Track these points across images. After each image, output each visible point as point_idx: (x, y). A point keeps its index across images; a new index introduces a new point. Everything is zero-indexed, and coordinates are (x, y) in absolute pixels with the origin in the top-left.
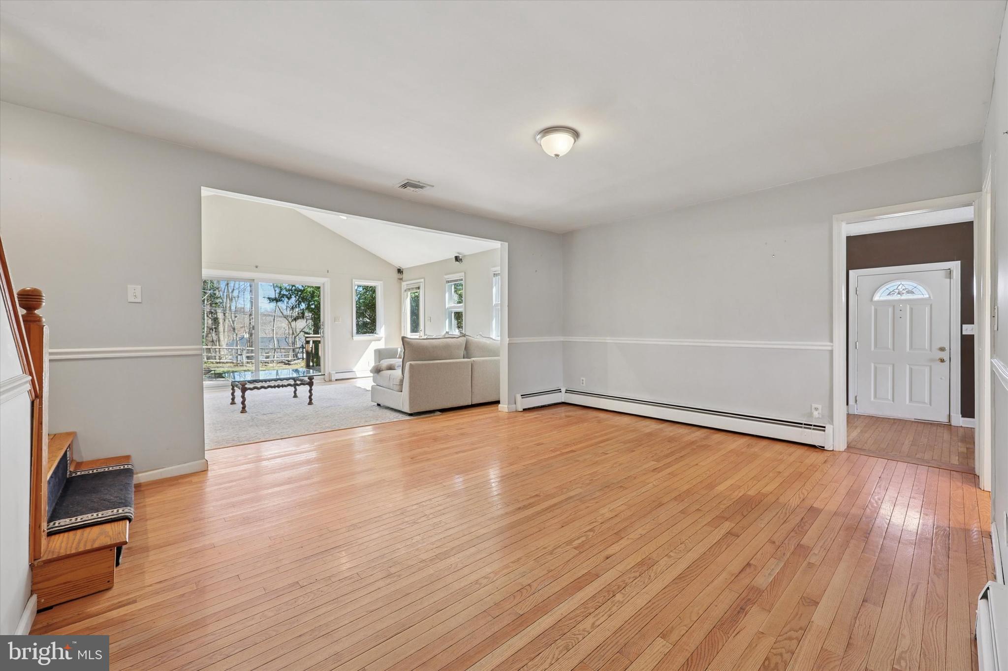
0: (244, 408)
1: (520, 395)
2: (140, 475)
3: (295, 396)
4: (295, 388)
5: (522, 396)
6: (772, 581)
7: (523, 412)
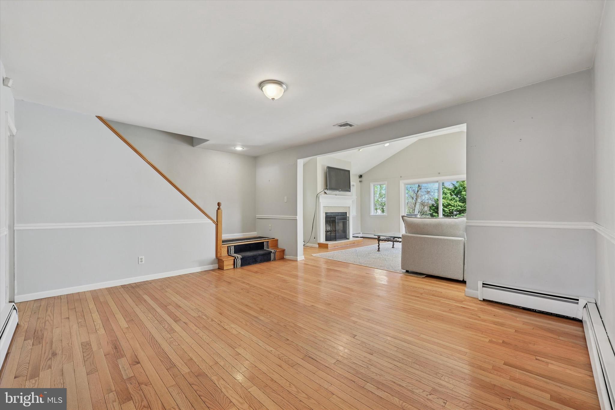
0: (379, 249)
1: (482, 283)
2: (287, 256)
3: (393, 247)
4: (393, 243)
5: (483, 284)
6: (118, 365)
7: (482, 302)
